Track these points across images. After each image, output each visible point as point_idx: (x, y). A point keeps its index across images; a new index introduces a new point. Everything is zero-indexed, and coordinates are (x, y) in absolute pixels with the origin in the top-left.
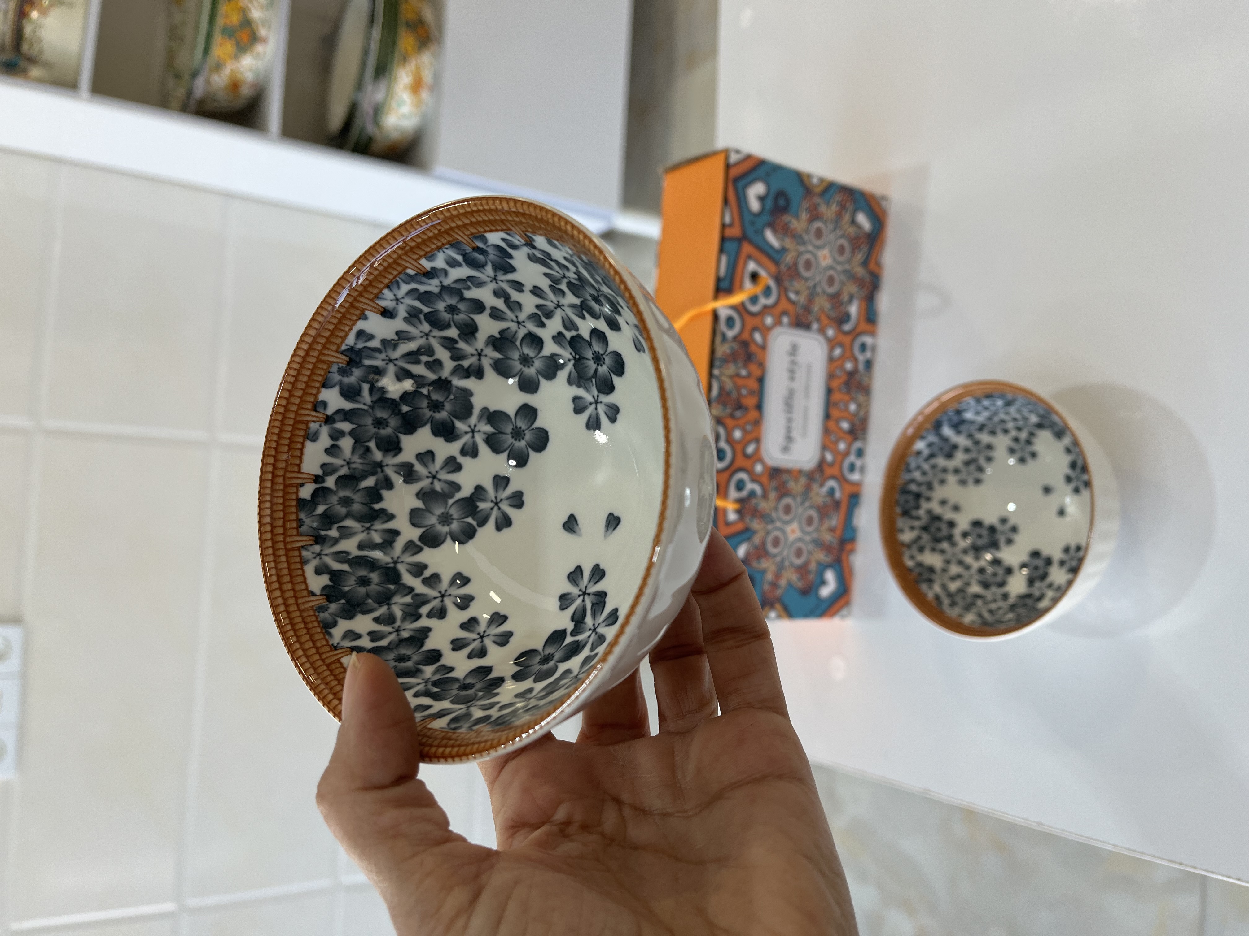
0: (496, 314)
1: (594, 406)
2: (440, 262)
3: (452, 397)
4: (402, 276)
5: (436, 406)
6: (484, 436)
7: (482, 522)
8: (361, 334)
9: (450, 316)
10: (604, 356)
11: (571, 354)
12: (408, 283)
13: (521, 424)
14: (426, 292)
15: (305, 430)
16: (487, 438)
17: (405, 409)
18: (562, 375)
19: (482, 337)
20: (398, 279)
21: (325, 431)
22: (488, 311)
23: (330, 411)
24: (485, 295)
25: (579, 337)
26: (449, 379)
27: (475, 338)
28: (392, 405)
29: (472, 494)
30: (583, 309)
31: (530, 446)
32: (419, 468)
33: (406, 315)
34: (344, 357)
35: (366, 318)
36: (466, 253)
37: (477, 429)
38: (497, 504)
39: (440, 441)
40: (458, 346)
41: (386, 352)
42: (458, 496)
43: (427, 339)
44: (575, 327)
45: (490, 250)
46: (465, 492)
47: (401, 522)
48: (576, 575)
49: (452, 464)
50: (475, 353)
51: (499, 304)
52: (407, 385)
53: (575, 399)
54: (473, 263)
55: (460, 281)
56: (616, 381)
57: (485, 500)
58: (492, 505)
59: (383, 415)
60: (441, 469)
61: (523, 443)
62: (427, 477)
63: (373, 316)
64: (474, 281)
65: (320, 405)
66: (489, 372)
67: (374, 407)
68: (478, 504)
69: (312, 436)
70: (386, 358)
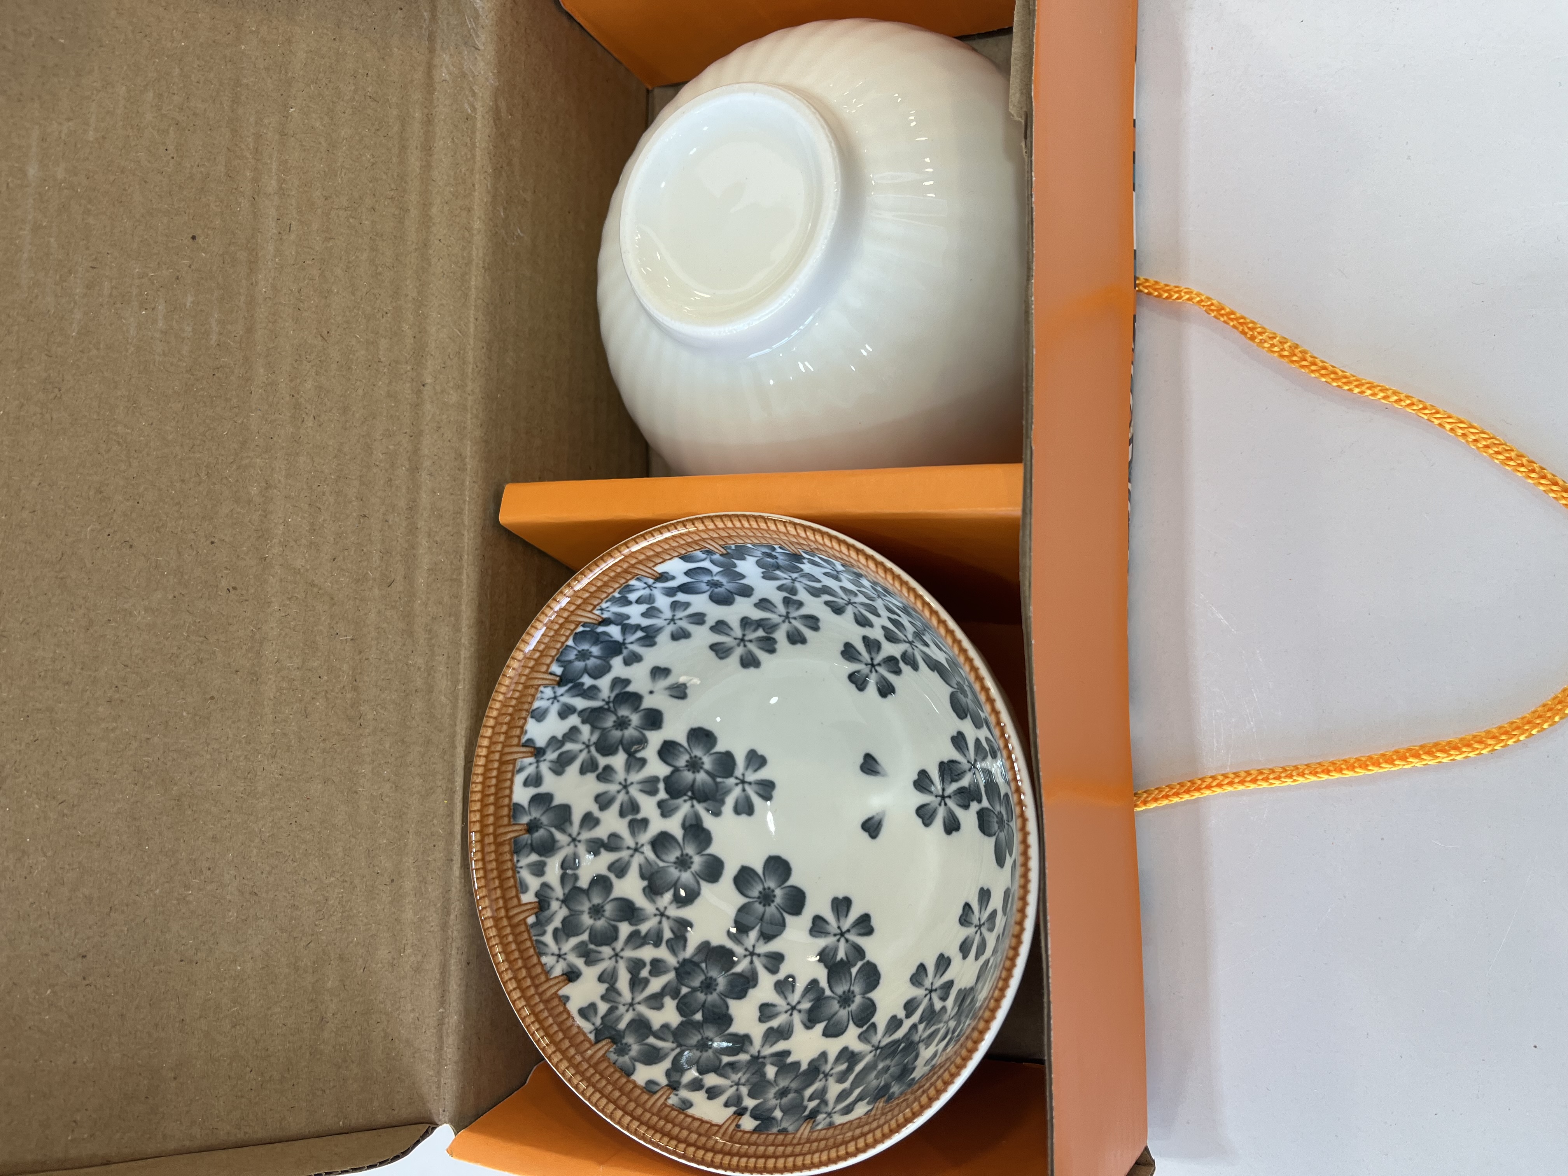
0: (619, 869)
1: (747, 787)
2: (534, 883)
3: (703, 965)
4: (533, 932)
5: (708, 985)
6: (761, 941)
7: (860, 952)
8: (584, 1013)
9: (603, 919)
10: (693, 755)
11: (685, 801)
12: (544, 933)
13: (756, 891)
14: (563, 922)
15: (673, 1109)
16: (764, 938)
17: (698, 1017)
18: (709, 821)
19: (641, 901)
20: (534, 938)
21: (684, 1093)
22: (612, 876)
23: (663, 1081)
24: (591, 865)
25: (667, 779)
26: (681, 958)
27: (640, 909)
28: (687, 1026)
29: (826, 966)
30: (635, 762)
31: (783, 883)
32: (775, 1023)
33: (584, 959)
34: (604, 1042)
35: (567, 998)
36: (531, 845)
37: (751, 949)
38: (842, 934)
39: (752, 993)
40: (643, 932)
41: (619, 1003)
42: (824, 983)
43: (622, 958)
44: (654, 780)
45: (536, 814)
46: (821, 974)
47: (833, 1047)
48: (925, 815)
49: (784, 986)
50: (658, 918)
51: (607, 857)
52: (670, 1004)
53: (737, 811)
54: (547, 848)
55: (563, 879)
56: (720, 747)
57: (836, 950)
58: (843, 940)
59: (695, 1039)
60: (786, 998)
61: (778, 892)
62: (791, 1015)
63: (568, 990)
64: (569, 866)
65: (651, 1087)
66: (686, 913)
67: (682, 1042)
68: (839, 958)
69: (684, 1106)
70: (626, 1007)
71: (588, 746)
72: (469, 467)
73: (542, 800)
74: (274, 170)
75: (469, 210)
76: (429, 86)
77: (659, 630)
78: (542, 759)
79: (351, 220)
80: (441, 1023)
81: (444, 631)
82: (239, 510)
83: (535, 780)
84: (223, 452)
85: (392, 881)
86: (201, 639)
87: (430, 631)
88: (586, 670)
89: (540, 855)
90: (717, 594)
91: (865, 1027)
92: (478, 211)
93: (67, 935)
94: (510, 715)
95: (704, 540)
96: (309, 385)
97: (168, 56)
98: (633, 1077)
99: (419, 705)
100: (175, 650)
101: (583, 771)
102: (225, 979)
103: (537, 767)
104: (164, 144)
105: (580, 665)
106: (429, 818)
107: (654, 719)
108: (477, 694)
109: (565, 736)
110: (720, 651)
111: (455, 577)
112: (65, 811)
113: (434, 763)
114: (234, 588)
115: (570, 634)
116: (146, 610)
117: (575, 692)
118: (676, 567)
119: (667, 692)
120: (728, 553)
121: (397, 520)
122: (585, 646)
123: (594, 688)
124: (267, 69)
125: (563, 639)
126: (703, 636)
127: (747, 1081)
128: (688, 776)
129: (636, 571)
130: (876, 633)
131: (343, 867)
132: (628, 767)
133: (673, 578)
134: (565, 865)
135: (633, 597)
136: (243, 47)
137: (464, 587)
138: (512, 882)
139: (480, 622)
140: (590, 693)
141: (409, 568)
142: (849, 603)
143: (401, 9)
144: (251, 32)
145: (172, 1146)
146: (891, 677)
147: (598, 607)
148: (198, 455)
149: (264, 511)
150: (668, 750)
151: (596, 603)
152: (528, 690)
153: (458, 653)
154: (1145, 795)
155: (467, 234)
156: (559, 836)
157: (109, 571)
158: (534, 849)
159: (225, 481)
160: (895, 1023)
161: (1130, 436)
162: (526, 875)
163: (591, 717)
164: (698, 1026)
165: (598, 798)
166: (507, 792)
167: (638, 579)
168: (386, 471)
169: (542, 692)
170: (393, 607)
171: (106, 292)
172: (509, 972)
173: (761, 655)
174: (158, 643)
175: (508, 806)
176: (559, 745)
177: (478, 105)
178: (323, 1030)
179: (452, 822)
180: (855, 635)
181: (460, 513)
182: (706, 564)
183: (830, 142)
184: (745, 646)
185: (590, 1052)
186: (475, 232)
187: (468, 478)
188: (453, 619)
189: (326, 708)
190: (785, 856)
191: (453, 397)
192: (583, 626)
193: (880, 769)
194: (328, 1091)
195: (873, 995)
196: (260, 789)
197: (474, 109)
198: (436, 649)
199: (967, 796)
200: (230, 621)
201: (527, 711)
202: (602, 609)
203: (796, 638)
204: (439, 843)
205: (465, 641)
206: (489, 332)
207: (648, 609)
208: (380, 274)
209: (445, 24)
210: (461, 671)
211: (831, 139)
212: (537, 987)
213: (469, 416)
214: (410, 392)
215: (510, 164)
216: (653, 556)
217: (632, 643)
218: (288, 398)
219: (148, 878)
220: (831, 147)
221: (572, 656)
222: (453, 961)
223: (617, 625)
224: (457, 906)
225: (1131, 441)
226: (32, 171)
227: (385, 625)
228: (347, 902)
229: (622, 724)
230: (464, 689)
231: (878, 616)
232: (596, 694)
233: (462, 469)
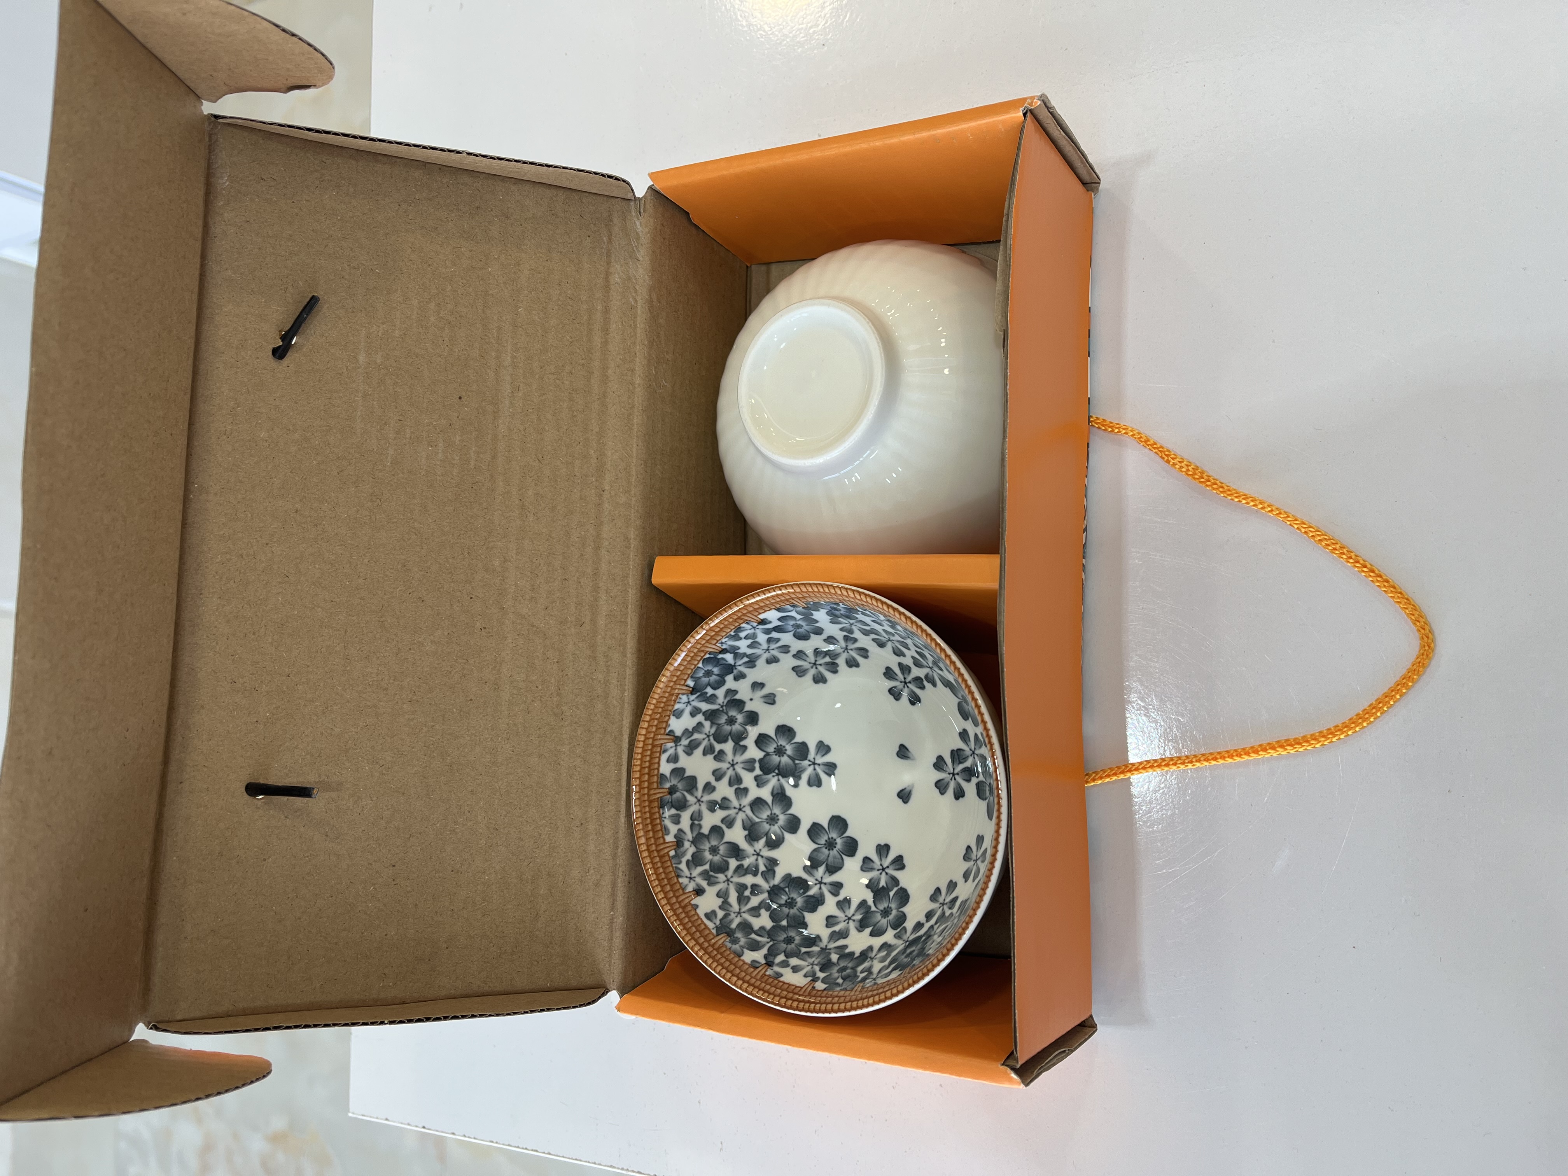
0: (729, 822)
1: (817, 767)
2: (673, 829)
3: (787, 890)
4: (673, 861)
5: (791, 904)
6: (827, 874)
7: (895, 881)
8: (708, 916)
9: (718, 856)
10: (779, 744)
11: (773, 776)
12: (680, 863)
13: (823, 840)
14: (693, 856)
15: (770, 978)
16: (829, 872)
17: (784, 923)
18: (790, 792)
19: (743, 845)
20: (674, 865)
21: (777, 969)
22: (724, 827)
23: (763, 961)
24: (710, 820)
25: (761, 761)
26: (771, 885)
27: (743, 850)
28: (777, 928)
29: (872, 891)
30: (740, 748)
31: (843, 834)
32: (837, 928)
33: (707, 882)
34: (722, 935)
35: (697, 906)
36: (671, 802)
37: (820, 879)
38: (883, 869)
39: (820, 908)
40: (745, 866)
41: (731, 911)
42: (870, 902)
43: (732, 882)
44: (752, 761)
45: (674, 782)
46: (869, 897)
47: (877, 942)
48: (941, 787)
49: (844, 904)
50: (755, 857)
51: (720, 814)
52: (765, 914)
53: (810, 784)
54: (682, 805)
55: (692, 826)
56: (798, 739)
57: (879, 880)
58: (884, 873)
59: (783, 936)
60: (844, 912)
61: (839, 841)
62: (848, 923)
63: (697, 901)
64: (696, 818)
65: (754, 964)
66: (774, 854)
67: (774, 938)
68: (881, 886)
69: (777, 976)
70: (736, 914)
71: (708, 736)
72: (632, 546)
73: (678, 772)
74: (509, 351)
75: (633, 370)
76: (607, 287)
77: (758, 657)
78: (679, 744)
79: (557, 381)
80: (612, 922)
81: (616, 656)
82: (487, 576)
83: (674, 759)
84: (478, 539)
85: (582, 824)
86: (465, 661)
87: (607, 656)
88: (709, 684)
89: (677, 810)
90: (799, 633)
91: (899, 930)
92: (639, 370)
93: (384, 851)
94: (660, 713)
95: (793, 599)
96: (530, 492)
97: (443, 278)
98: (742, 958)
99: (599, 706)
100: (448, 668)
101: (705, 753)
102: (478, 884)
103: (676, 750)
104: (442, 337)
105: (705, 680)
106: (606, 783)
107: (753, 718)
108: (637, 699)
109: (694, 728)
110: (799, 672)
111: (623, 620)
112: (384, 772)
113: (609, 746)
114: (485, 628)
115: (701, 660)
116: (432, 642)
117: (700, 698)
118: (772, 616)
119: (762, 700)
120: (808, 607)
121: (586, 582)
122: (709, 668)
123: (713, 695)
124: (505, 283)
125: (696, 662)
126: (788, 661)
127: (819, 963)
128: (776, 759)
129: (746, 618)
130: (908, 661)
131: (550, 814)
132: (735, 752)
133: (770, 622)
134: (693, 817)
135: (742, 635)
136: (490, 269)
137: (629, 627)
138: (659, 827)
139: (639, 651)
140: (712, 699)
141: (594, 614)
142: (889, 640)
143: (589, 236)
144: (495, 258)
145: (443, 993)
146: (918, 691)
147: (720, 642)
148: (462, 541)
149: (502, 577)
150: (762, 740)
151: (718, 639)
152: (671, 697)
153: (625, 671)
154: (1094, 775)
155: (631, 387)
156: (689, 797)
157: (410, 617)
158: (673, 805)
159: (479, 557)
160: (919, 926)
161: (1084, 527)
162: (667, 823)
163: (711, 716)
164: (784, 929)
165: (714, 772)
166: (656, 766)
167: (747, 623)
168: (579, 549)
169: (680, 698)
170: (583, 640)
171: (408, 436)
172: (659, 887)
173: (828, 675)
174: (438, 664)
175: (657, 775)
176: (690, 735)
177: (639, 299)
178: (538, 922)
179: (620, 785)
180: (893, 662)
181: (627, 577)
182: (793, 614)
183: (878, 343)
184: (816, 668)
185: (713, 941)
186: (636, 386)
187: (632, 553)
188: (621, 648)
189: (541, 707)
190: (843, 816)
191: (623, 499)
192: (709, 654)
193: (910, 755)
194: (540, 963)
195: (905, 909)
196: (500, 760)
197: (636, 301)
198: (610, 668)
199: (969, 773)
200: (482, 649)
201: (670, 711)
202: (722, 643)
203: (852, 663)
204: (612, 800)
205: (629, 663)
206: (646, 453)
207: (752, 643)
208: (575, 416)
209: (617, 244)
210: (627, 683)
211: (879, 340)
212: (677, 897)
213: (633, 511)
214: (594, 496)
215: (658, 337)
216: (758, 608)
217: (740, 665)
218: (517, 502)
219: (432, 816)
220: (879, 346)
221: (700, 674)
222: (619, 880)
223: (731, 653)
224: (623, 843)
225: (1085, 530)
226: (362, 358)
227: (578, 652)
228: (553, 837)
229: (731, 721)
230: (628, 695)
231: (909, 649)
232: (715, 700)
233: (628, 547)
